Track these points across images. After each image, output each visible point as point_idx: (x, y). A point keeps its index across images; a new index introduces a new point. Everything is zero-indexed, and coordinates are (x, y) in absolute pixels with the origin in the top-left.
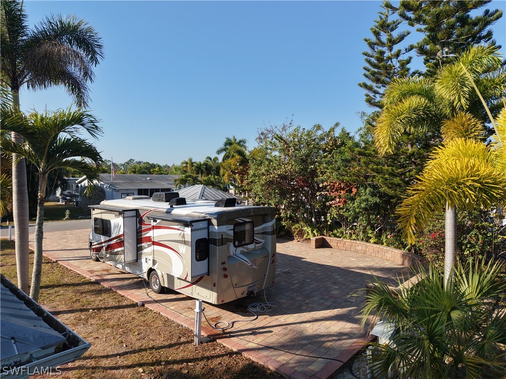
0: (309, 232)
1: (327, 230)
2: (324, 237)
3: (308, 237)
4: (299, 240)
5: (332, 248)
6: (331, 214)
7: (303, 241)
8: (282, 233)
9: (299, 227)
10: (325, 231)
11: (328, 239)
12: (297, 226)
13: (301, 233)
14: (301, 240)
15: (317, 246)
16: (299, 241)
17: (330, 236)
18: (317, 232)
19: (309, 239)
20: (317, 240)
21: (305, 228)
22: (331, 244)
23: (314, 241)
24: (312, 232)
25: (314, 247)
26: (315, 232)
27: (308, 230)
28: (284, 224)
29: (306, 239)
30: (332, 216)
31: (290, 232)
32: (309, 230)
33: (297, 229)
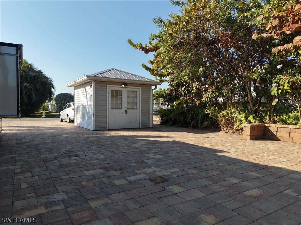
0: (242, 119)
1: (270, 116)
2: (266, 125)
3: (240, 127)
4: (227, 131)
5: (279, 140)
6: (278, 83)
7: (234, 132)
8: (206, 123)
9: (228, 114)
10: (267, 117)
11: (272, 127)
12: (224, 112)
13: (230, 123)
14: (231, 131)
15: (254, 137)
16: (227, 133)
17: (275, 122)
18: (254, 118)
19: (242, 129)
20: (253, 128)
21: (236, 115)
22: (278, 134)
23: (248, 129)
24: (246, 118)
25: (249, 138)
26: (251, 118)
27: (239, 117)
28: (207, 111)
29: (238, 130)
30: (281, 87)
31: (216, 122)
32: (242, 117)
33: (224, 116)
